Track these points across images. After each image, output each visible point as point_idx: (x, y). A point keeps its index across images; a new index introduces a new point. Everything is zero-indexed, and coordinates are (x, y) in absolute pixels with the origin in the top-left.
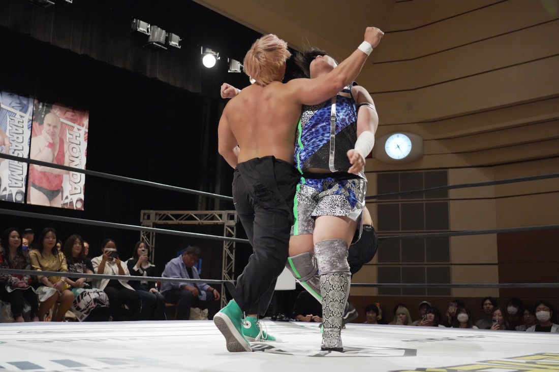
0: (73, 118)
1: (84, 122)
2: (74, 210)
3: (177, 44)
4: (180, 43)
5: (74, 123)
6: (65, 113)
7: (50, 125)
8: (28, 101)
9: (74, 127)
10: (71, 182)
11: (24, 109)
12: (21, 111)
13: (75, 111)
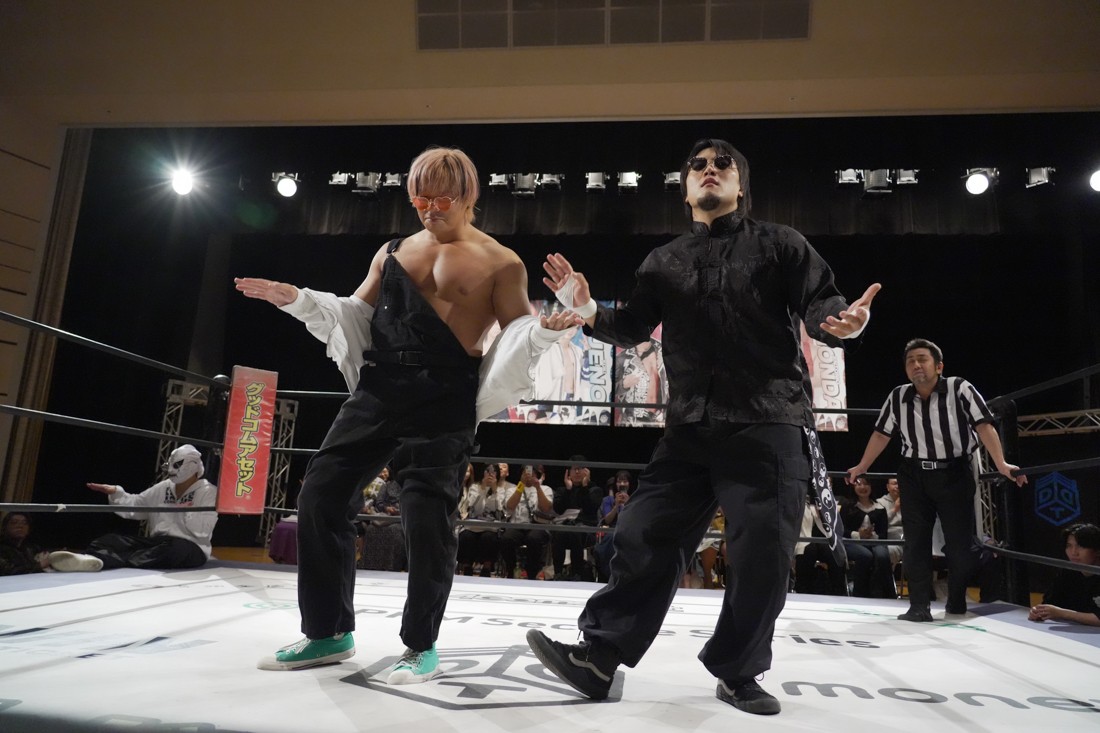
2: (833, 432)
3: (912, 179)
4: (916, 177)
10: (827, 397)
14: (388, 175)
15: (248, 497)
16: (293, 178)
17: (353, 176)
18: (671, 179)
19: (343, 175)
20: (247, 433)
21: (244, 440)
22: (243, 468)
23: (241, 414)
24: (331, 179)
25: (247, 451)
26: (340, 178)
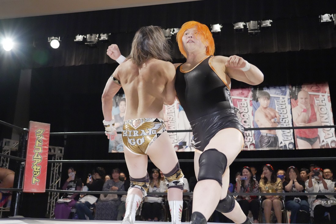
0: (318, 89)
1: (326, 90)
5: (319, 92)
6: (311, 88)
7: (302, 98)
8: (286, 88)
9: (319, 95)
10: (324, 130)
11: (284, 93)
12: (282, 95)
13: (318, 85)
14: (101, 35)
15: (38, 184)
16: (58, 40)
17: (85, 37)
18: (237, 27)
19: (81, 36)
20: (37, 153)
21: (35, 157)
22: (35, 170)
23: (34, 144)
24: (75, 39)
25: (37, 162)
26: (79, 38)
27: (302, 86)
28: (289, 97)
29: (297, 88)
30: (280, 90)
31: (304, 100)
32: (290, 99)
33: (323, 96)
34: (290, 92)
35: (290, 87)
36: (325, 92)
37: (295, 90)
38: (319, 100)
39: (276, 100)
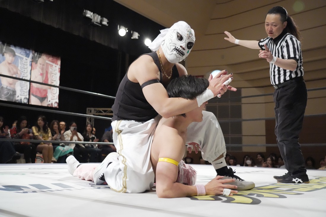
3: (106, 24)
27: (43, 54)
28: (31, 60)
29: (38, 55)
30: (24, 52)
31: (41, 65)
32: (32, 62)
33: (56, 67)
34: (33, 56)
35: (34, 52)
36: (58, 64)
37: (37, 56)
38: (52, 69)
39: (20, 59)
